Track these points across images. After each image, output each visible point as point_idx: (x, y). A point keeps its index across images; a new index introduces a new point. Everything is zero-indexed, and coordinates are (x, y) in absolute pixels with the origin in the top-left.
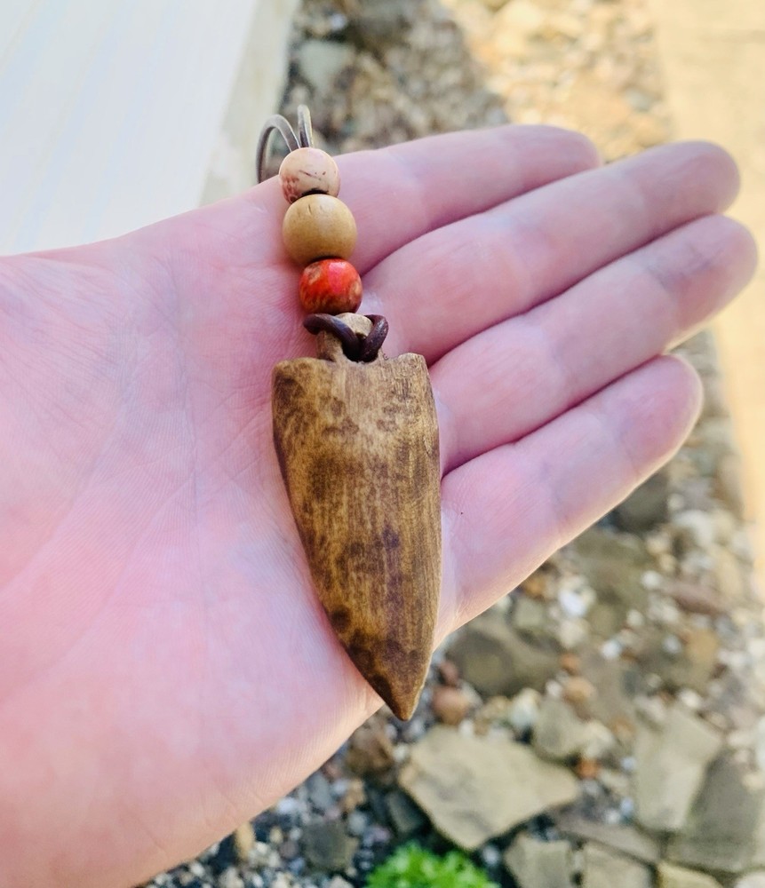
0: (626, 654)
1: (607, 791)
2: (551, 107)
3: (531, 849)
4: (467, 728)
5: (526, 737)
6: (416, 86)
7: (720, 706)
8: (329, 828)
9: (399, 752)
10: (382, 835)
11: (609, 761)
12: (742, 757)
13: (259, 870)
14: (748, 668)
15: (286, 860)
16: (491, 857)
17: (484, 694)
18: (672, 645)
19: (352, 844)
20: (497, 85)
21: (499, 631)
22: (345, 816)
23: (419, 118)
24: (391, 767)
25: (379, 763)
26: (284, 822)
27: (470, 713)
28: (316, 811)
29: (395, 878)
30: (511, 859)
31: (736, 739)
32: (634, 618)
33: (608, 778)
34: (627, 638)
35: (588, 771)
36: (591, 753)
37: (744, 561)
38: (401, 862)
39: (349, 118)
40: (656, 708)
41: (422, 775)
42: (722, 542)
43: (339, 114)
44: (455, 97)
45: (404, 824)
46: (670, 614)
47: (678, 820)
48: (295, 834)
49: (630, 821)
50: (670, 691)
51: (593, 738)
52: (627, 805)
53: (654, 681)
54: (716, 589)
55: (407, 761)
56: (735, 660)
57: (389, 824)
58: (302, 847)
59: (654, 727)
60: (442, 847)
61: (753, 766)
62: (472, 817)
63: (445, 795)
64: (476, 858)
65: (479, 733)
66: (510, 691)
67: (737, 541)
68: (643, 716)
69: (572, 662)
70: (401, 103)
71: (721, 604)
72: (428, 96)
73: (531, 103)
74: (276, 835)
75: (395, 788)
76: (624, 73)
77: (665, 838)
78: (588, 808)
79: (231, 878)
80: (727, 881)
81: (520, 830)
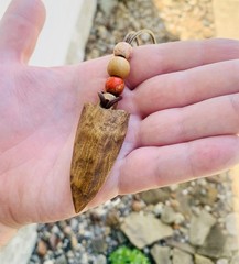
0: (190, 194)
1: (181, 233)
2: (178, 24)
3: (158, 248)
4: (141, 213)
5: (159, 217)
6: (136, 14)
7: (216, 210)
8: (100, 241)
9: (121, 219)
10: (115, 243)
11: (183, 225)
12: (222, 225)
13: (78, 251)
14: (226, 200)
15: (86, 250)
16: (146, 250)
17: (147, 204)
18: (204, 192)
19: (105, 246)
20: (162, 15)
22: (104, 237)
23: (137, 25)
24: (118, 224)
25: (115, 222)
26: (87, 239)
27: (142, 209)
28: (96, 235)
29: (118, 255)
30: (152, 251)
31: (220, 220)
33: (182, 229)
34: (190, 189)
35: (176, 227)
36: (177, 222)
38: (120, 251)
39: (115, 23)
40: (197, 210)
41: (127, 226)
43: (112, 22)
44: (148, 18)
45: (122, 240)
46: (204, 183)
47: (201, 243)
48: (89, 242)
49: (188, 242)
50: (202, 205)
51: (178, 218)
52: (187, 237)
53: (198, 202)
55: (123, 222)
56: (222, 197)
57: (117, 240)
58: (91, 246)
59: (197, 216)
60: (132, 247)
61: (225, 228)
62: (142, 239)
63: (134, 232)
65: (145, 215)
66: (155, 203)
68: (193, 212)
69: (173, 195)
70: (132, 19)
71: (219, 180)
72: (140, 18)
73: (172, 22)
74: (84, 242)
75: (119, 230)
76: (202, 13)
77: (197, 247)
78: (176, 238)
79: (70, 254)
80: (214, 260)
81: (155, 243)
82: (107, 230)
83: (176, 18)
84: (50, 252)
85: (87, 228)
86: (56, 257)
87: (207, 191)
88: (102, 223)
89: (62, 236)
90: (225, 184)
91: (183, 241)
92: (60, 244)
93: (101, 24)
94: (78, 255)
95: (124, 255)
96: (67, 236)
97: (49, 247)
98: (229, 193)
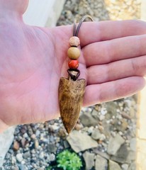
0: (111, 123)
1: (103, 146)
2: (118, 16)
3: (87, 154)
4: (80, 131)
5: (90, 135)
6: (92, 6)
7: (126, 135)
8: (52, 145)
10: (62, 148)
11: (104, 141)
12: (128, 144)
13: (39, 150)
14: (132, 129)
15: (44, 150)
17: (84, 126)
18: (120, 123)
19: (56, 149)
20: (108, 9)
21: (89, 115)
22: (56, 143)
23: (92, 13)
24: (65, 136)
25: (63, 135)
26: (45, 143)
27: (81, 129)
28: (50, 142)
30: (84, 155)
31: (127, 141)
32: (114, 117)
33: (103, 144)
34: (112, 120)
35: (100, 142)
36: (101, 139)
37: (136, 110)
38: (64, 153)
39: (78, 10)
40: (114, 133)
41: (71, 138)
42: (132, 106)
43: (76, 9)
44: (99, 10)
45: (66, 147)
46: (120, 117)
47: (114, 153)
48: (46, 145)
49: (106, 152)
50: (118, 131)
51: (102, 137)
52: (106, 149)
53: (115, 129)
54: (129, 115)
55: (68, 136)
56: (130, 128)
57: (63, 146)
58: (47, 148)
59: (113, 137)
60: (72, 151)
61: (129, 146)
62: (78, 147)
63: (74, 142)
64: (78, 154)
65: (82, 133)
66: (89, 126)
67: (135, 106)
68: (111, 134)
69: (101, 123)
70: (89, 9)
71: (130, 117)
72: (95, 8)
73: (114, 14)
74: (43, 145)
75: (65, 140)
76: (134, 11)
77: (111, 156)
78: (99, 149)
79: (33, 151)
80: (120, 164)
81: (86, 150)
82: (58, 139)
83: (117, 12)
84: (21, 149)
85: (46, 137)
86: (24, 152)
87: (122, 123)
88: (55, 135)
89: (29, 140)
90: (133, 120)
91: (103, 151)
92: (28, 145)
93: (69, 9)
94: (38, 152)
95: (66, 155)
96: (32, 140)
97: (21, 145)
98: (134, 126)
